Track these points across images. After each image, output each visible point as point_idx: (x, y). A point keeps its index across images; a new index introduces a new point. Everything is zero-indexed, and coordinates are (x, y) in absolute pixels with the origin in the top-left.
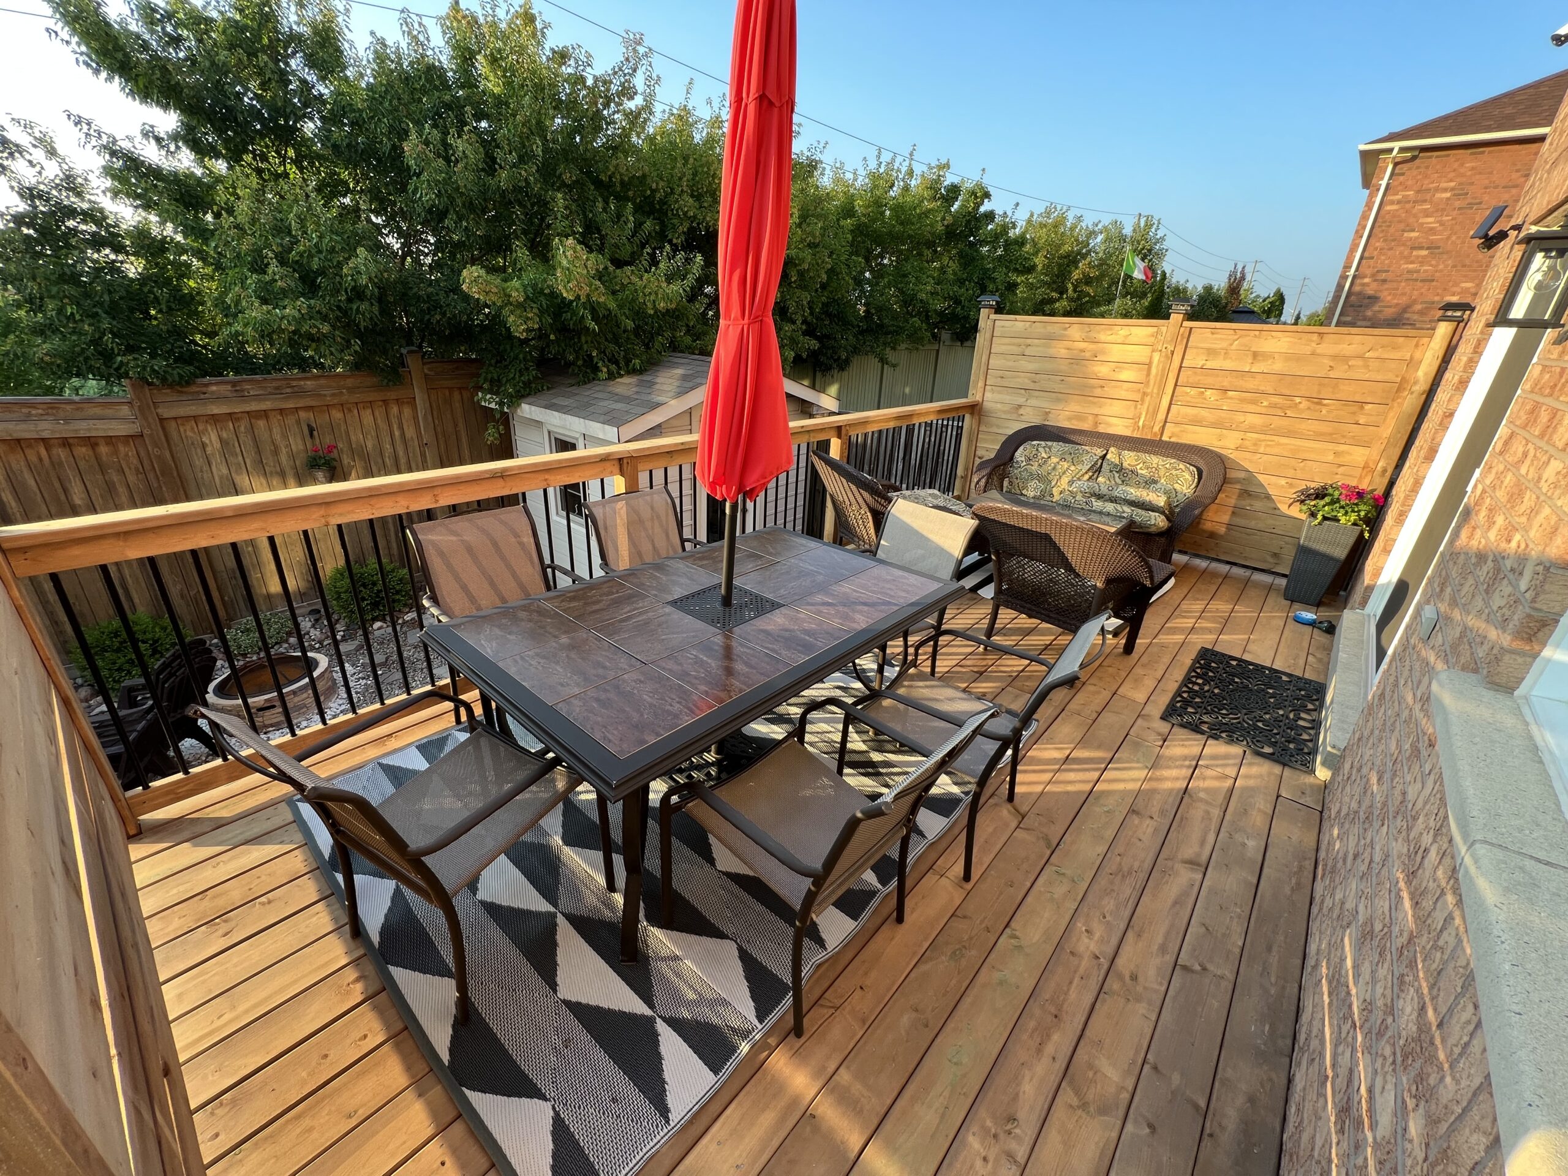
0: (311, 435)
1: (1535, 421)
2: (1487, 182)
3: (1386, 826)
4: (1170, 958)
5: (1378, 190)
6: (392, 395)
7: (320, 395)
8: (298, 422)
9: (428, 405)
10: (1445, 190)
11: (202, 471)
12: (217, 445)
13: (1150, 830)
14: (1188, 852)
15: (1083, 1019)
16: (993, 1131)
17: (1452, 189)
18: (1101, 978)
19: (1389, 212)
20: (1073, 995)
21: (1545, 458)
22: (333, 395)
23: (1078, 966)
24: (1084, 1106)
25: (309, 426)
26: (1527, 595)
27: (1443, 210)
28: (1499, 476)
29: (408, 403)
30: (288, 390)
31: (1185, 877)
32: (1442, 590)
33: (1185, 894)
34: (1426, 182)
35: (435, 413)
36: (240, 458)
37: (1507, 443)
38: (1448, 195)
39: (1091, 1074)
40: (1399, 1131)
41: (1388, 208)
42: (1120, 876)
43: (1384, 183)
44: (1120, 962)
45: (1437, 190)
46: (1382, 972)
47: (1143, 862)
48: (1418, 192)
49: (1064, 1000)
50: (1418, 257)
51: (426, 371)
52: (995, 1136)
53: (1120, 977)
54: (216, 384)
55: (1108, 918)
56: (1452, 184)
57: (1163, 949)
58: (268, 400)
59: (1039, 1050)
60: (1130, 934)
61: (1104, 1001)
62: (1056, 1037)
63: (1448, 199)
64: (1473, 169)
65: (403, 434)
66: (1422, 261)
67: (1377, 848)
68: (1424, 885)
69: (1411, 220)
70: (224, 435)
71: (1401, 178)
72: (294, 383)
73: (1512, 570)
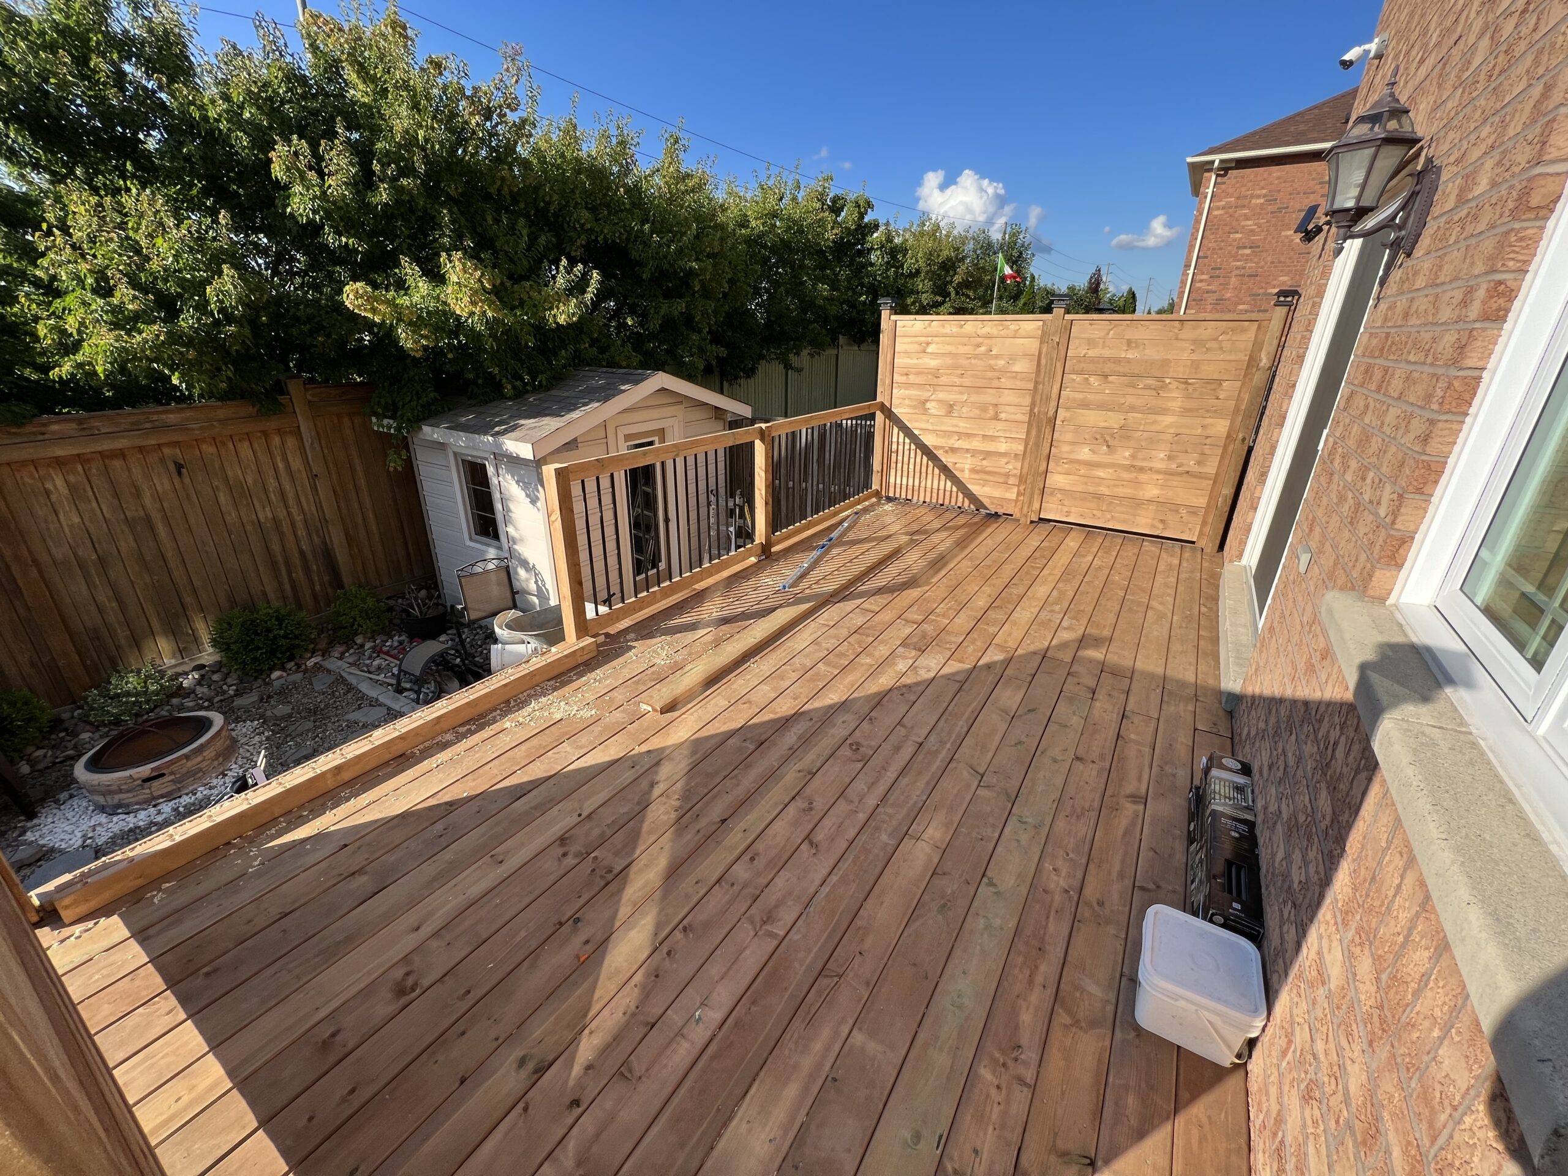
0: (180, 473)
1: (1371, 378)
2: (1290, 189)
3: (1294, 736)
4: (1128, 882)
5: (1206, 197)
6: (273, 424)
7: (188, 429)
8: (162, 460)
9: (314, 433)
10: (1259, 197)
11: (46, 522)
12: (64, 490)
13: (1095, 773)
14: (1130, 788)
15: (1064, 948)
16: (1002, 1061)
17: (1265, 196)
18: (1073, 909)
19: (1216, 217)
20: (1051, 928)
21: (1384, 408)
22: (201, 428)
23: (1052, 901)
24: (1076, 1023)
25: (175, 463)
26: (1387, 520)
27: (1260, 214)
28: (1346, 427)
29: (291, 432)
30: (148, 425)
31: (1130, 809)
32: (1311, 530)
33: (1133, 824)
34: (1244, 189)
35: (323, 442)
36: (94, 504)
37: (1349, 399)
38: (1262, 201)
39: (1078, 994)
40: (1350, 976)
41: (1216, 213)
42: (1075, 817)
43: (1210, 191)
44: (1087, 892)
45: (1252, 196)
46: (1312, 855)
47: (1093, 801)
48: (1238, 198)
49: (1045, 934)
50: (1243, 255)
51: (309, 397)
52: (1004, 1065)
53: (1089, 904)
54: (57, 422)
55: (1071, 855)
56: (1264, 191)
57: (1121, 875)
58: (124, 438)
59: (1031, 981)
60: (1091, 866)
61: (1079, 929)
62: (1043, 968)
63: (1262, 204)
64: (1278, 178)
65: (288, 466)
66: (1247, 258)
67: (1290, 755)
68: (1338, 771)
69: (1235, 223)
70: (72, 479)
71: (1223, 186)
72: (155, 417)
73: (1371, 502)
